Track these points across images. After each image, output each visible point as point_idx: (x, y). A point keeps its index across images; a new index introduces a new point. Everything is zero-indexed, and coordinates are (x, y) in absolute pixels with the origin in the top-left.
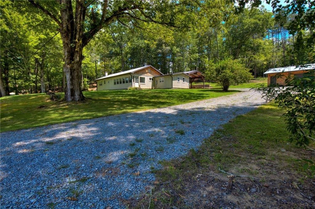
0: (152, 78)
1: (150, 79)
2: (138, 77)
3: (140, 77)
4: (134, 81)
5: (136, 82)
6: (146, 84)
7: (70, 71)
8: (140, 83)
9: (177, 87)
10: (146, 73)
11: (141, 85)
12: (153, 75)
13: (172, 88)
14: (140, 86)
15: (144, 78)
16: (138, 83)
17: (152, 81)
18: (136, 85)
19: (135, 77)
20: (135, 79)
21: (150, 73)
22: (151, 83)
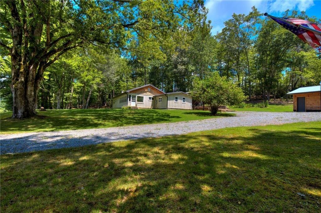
0: (152, 97)
1: (150, 98)
2: (135, 96)
3: (138, 96)
4: (130, 100)
5: (132, 101)
6: (144, 104)
7: (14, 90)
8: (137, 102)
9: (173, 108)
10: (146, 92)
11: (138, 104)
12: (153, 95)
13: (167, 108)
14: (136, 105)
15: (143, 97)
16: (135, 102)
17: (151, 100)
18: (132, 104)
19: (131, 96)
20: (131, 98)
21: (150, 92)
22: (151, 103)
